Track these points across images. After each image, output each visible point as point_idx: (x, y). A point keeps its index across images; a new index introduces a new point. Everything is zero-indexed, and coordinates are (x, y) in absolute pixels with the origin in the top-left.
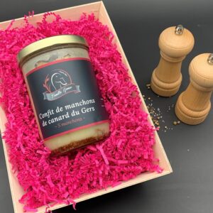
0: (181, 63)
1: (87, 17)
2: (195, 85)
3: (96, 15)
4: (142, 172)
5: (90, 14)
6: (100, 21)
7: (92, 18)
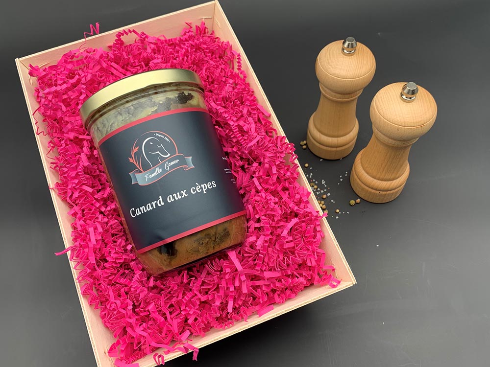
0: (355, 103)
1: (194, 29)
2: (382, 137)
3: (208, 25)
4: (306, 287)
5: (199, 25)
6: (217, 35)
7: (202, 30)
